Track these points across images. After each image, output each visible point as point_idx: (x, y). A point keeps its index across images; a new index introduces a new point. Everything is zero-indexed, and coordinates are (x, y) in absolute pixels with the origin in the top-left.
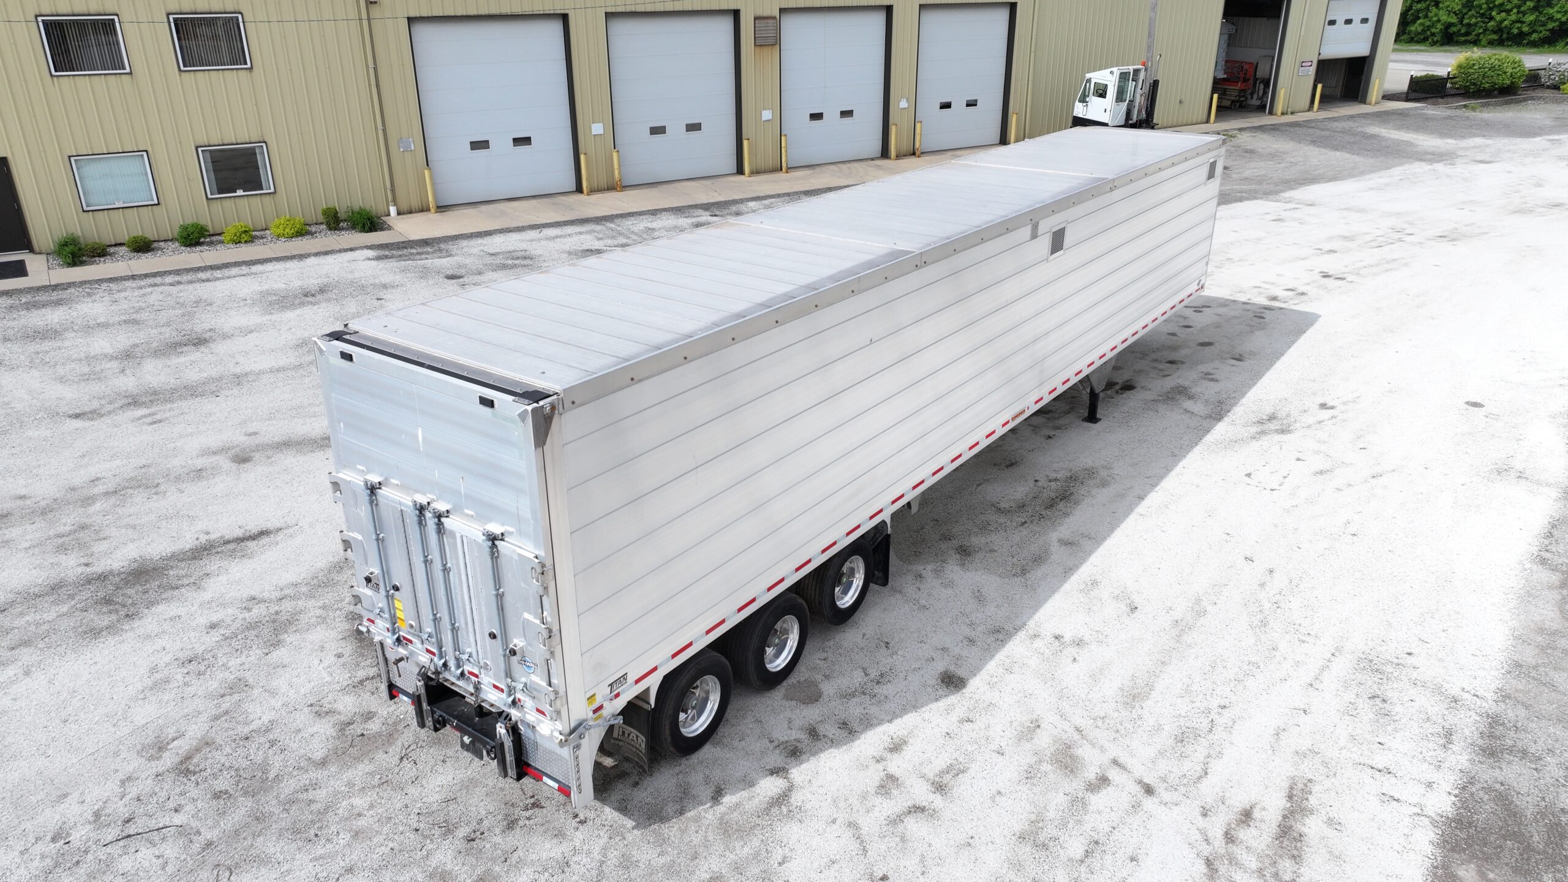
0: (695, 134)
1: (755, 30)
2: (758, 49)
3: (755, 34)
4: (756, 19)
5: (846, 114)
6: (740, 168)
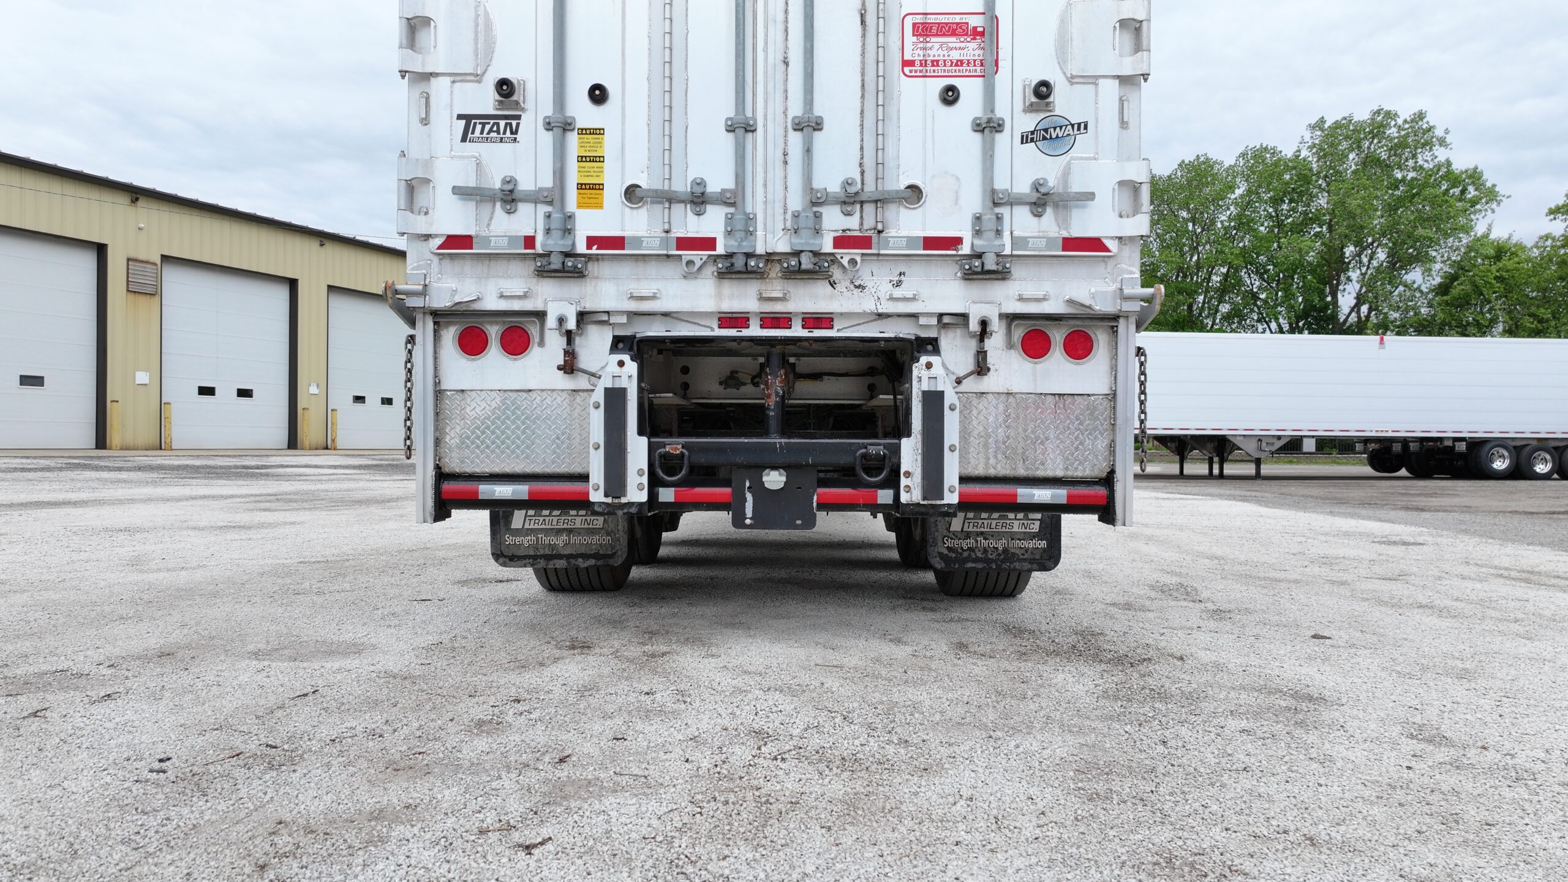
0: (31, 391)
1: (128, 273)
2: (131, 296)
3: (128, 277)
4: (128, 260)
5: (244, 393)
6: (101, 442)
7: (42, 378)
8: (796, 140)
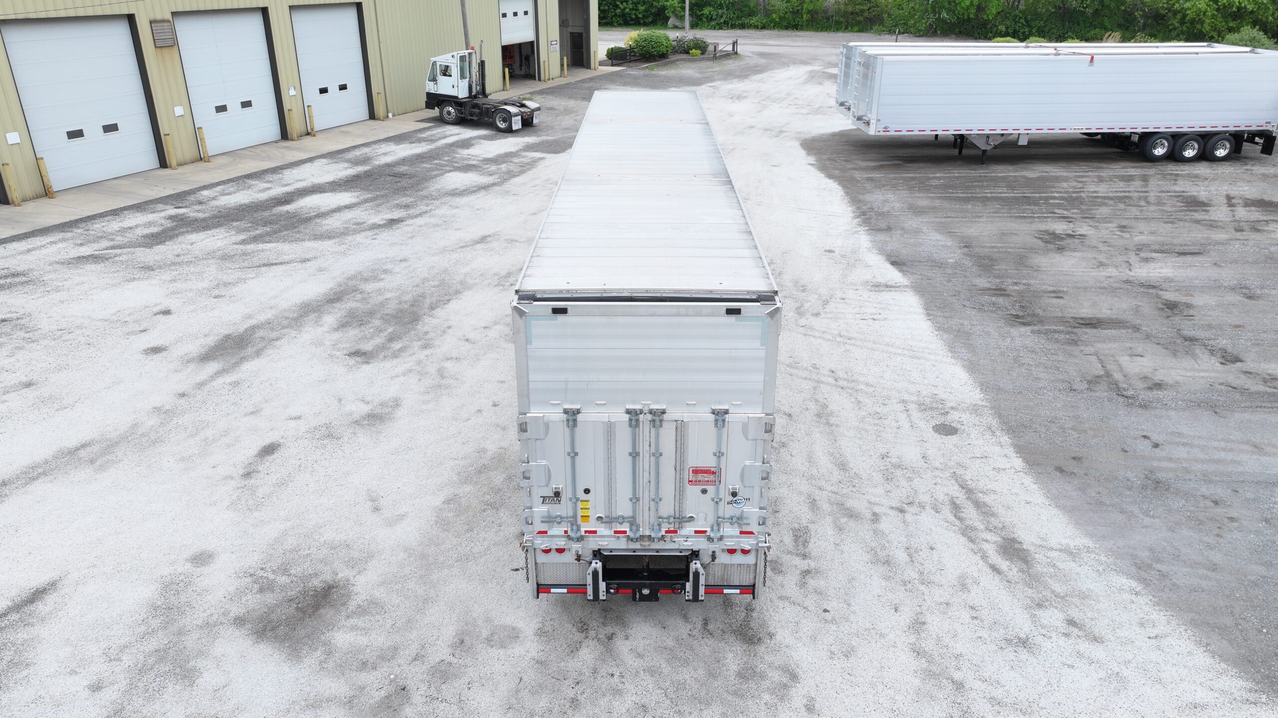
0: (112, 135)
1: (152, 33)
2: (159, 50)
3: (153, 36)
4: (151, 22)
5: (246, 104)
6: (163, 163)
7: (116, 125)
8: (652, 503)
